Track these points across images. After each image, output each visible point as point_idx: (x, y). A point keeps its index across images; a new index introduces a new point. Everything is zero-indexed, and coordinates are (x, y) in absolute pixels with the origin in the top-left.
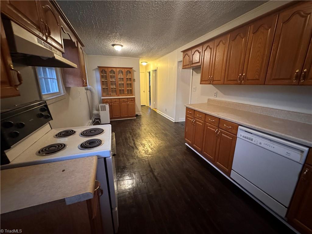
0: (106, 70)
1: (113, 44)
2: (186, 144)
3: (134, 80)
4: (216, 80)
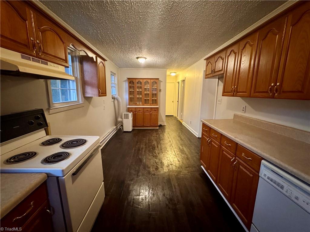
0: (133, 81)
1: (137, 57)
2: (202, 166)
3: (160, 90)
4: (240, 91)
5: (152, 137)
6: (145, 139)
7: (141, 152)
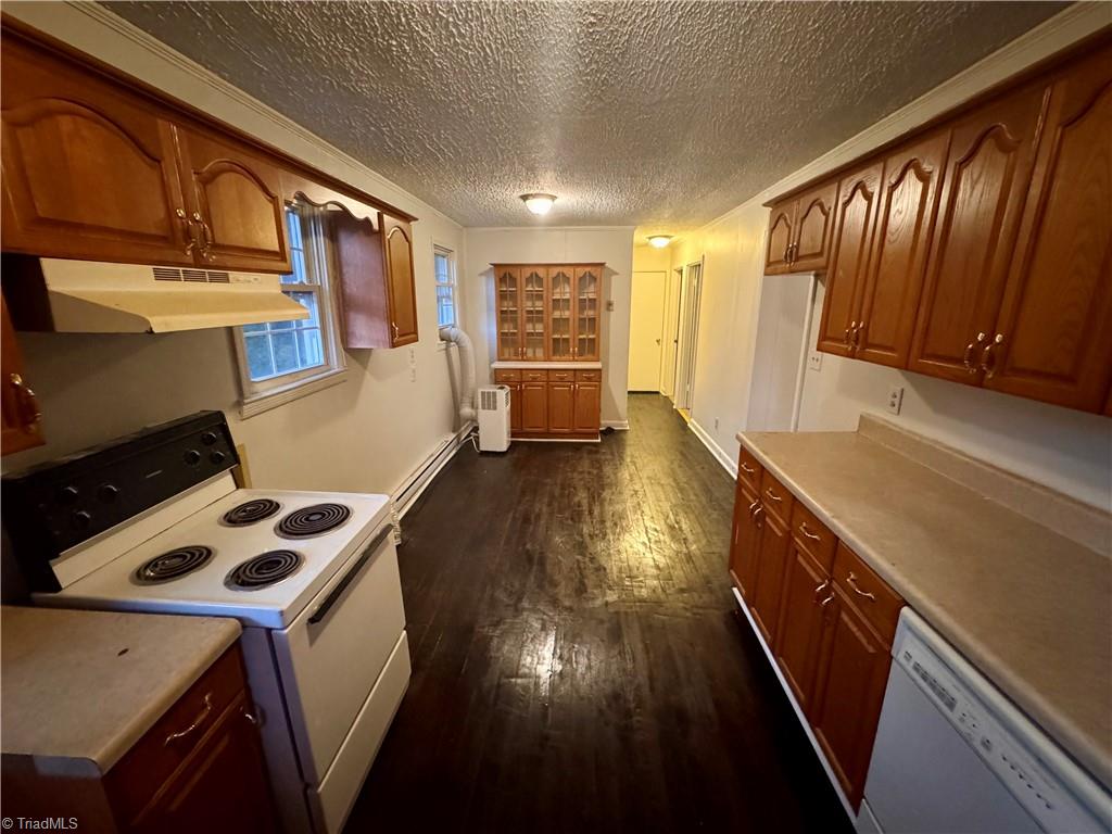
0: (514, 275)
1: (525, 193)
2: (735, 590)
3: (610, 304)
4: (876, 341)
5: (575, 475)
6: (548, 480)
7: (531, 528)
